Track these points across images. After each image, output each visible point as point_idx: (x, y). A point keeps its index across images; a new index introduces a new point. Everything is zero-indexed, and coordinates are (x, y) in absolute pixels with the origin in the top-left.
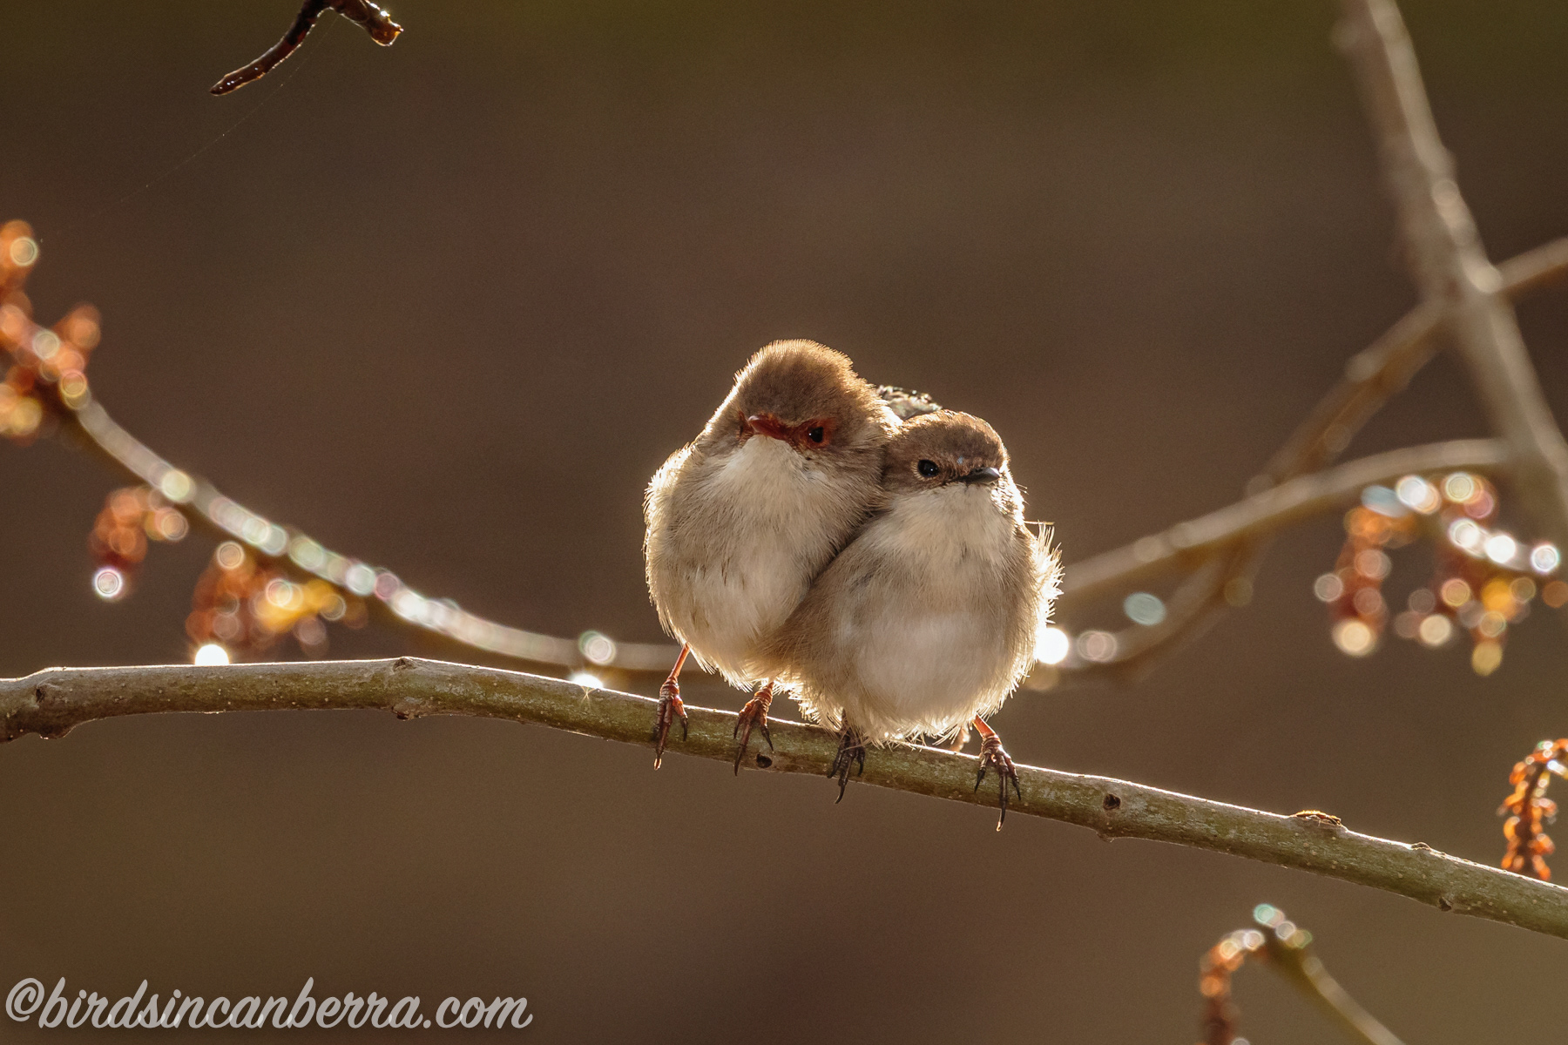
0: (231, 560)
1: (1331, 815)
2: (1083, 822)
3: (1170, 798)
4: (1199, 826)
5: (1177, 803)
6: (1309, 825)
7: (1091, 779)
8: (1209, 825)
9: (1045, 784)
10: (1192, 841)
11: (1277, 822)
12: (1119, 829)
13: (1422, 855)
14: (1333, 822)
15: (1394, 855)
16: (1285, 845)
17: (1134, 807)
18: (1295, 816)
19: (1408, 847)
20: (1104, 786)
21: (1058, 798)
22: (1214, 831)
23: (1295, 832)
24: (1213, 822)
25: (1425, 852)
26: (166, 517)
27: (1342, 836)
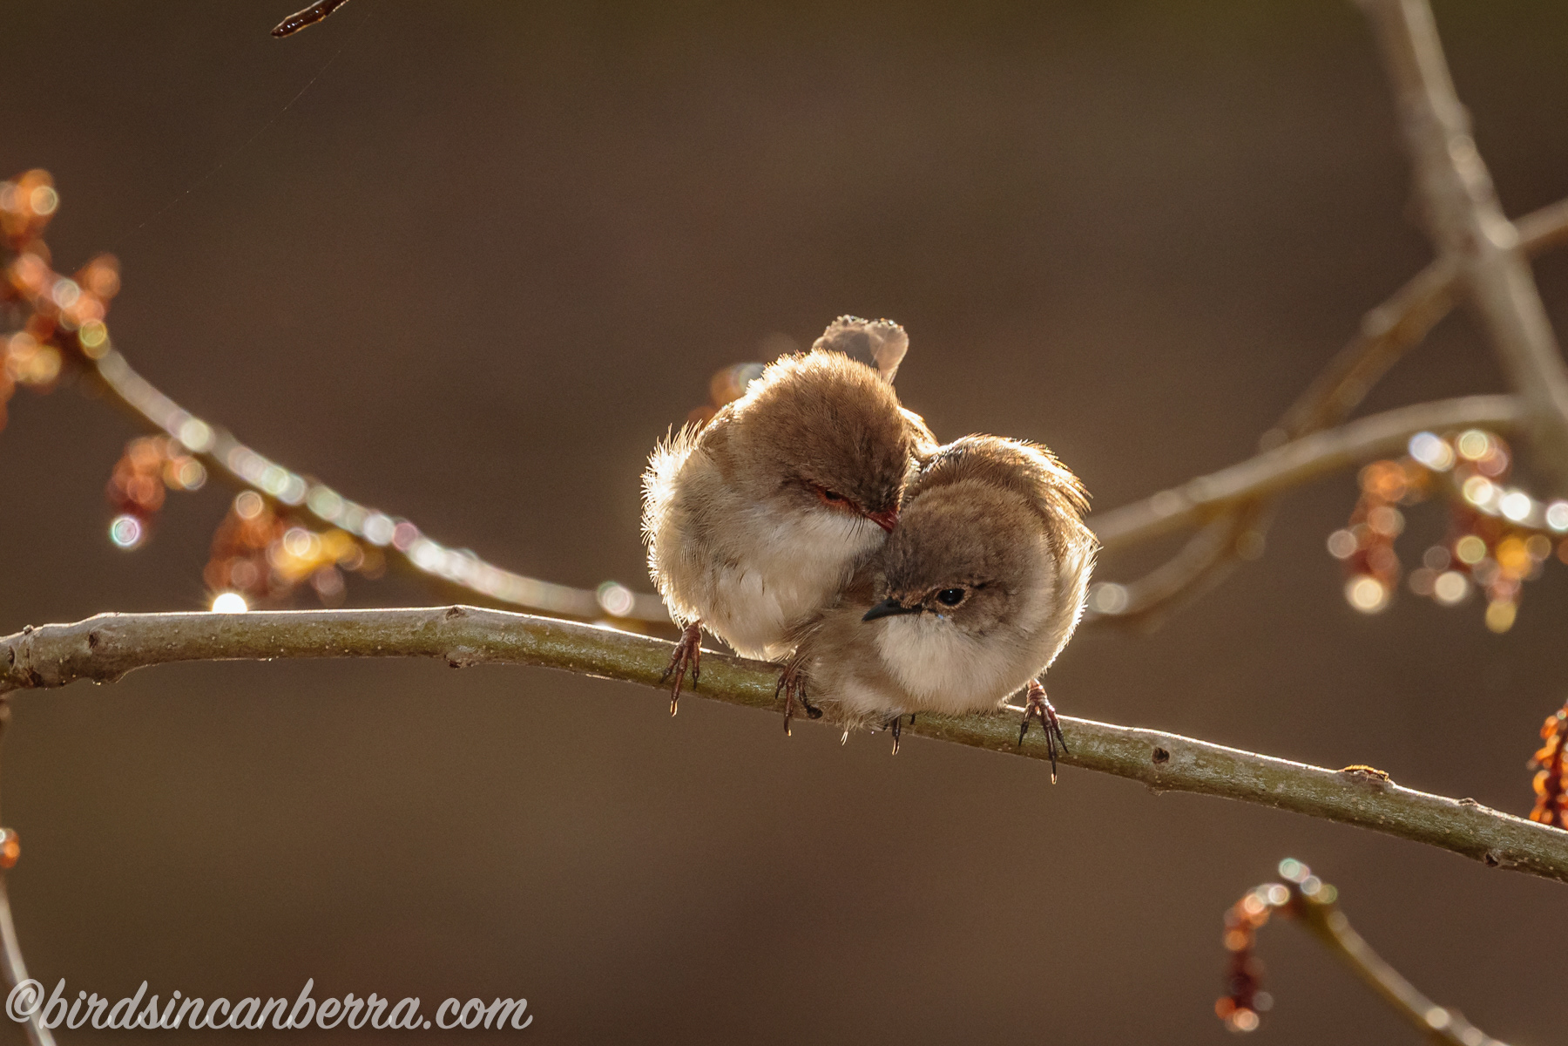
0: (249, 510)
1: (1379, 769)
2: (1133, 776)
3: (1218, 752)
4: (1246, 779)
5: (1226, 757)
6: (1357, 779)
7: (1140, 732)
8: (1258, 779)
9: (1095, 737)
10: (1240, 795)
11: (1324, 777)
12: (1167, 783)
13: (1469, 811)
14: (1381, 778)
15: (1442, 811)
16: (1333, 800)
17: (1182, 761)
18: (1343, 770)
19: (1456, 802)
20: (1153, 739)
21: (1107, 751)
22: (1262, 786)
23: (1343, 787)
24: (1261, 776)
25: (1472, 808)
26: (185, 466)
27: (1390, 792)
